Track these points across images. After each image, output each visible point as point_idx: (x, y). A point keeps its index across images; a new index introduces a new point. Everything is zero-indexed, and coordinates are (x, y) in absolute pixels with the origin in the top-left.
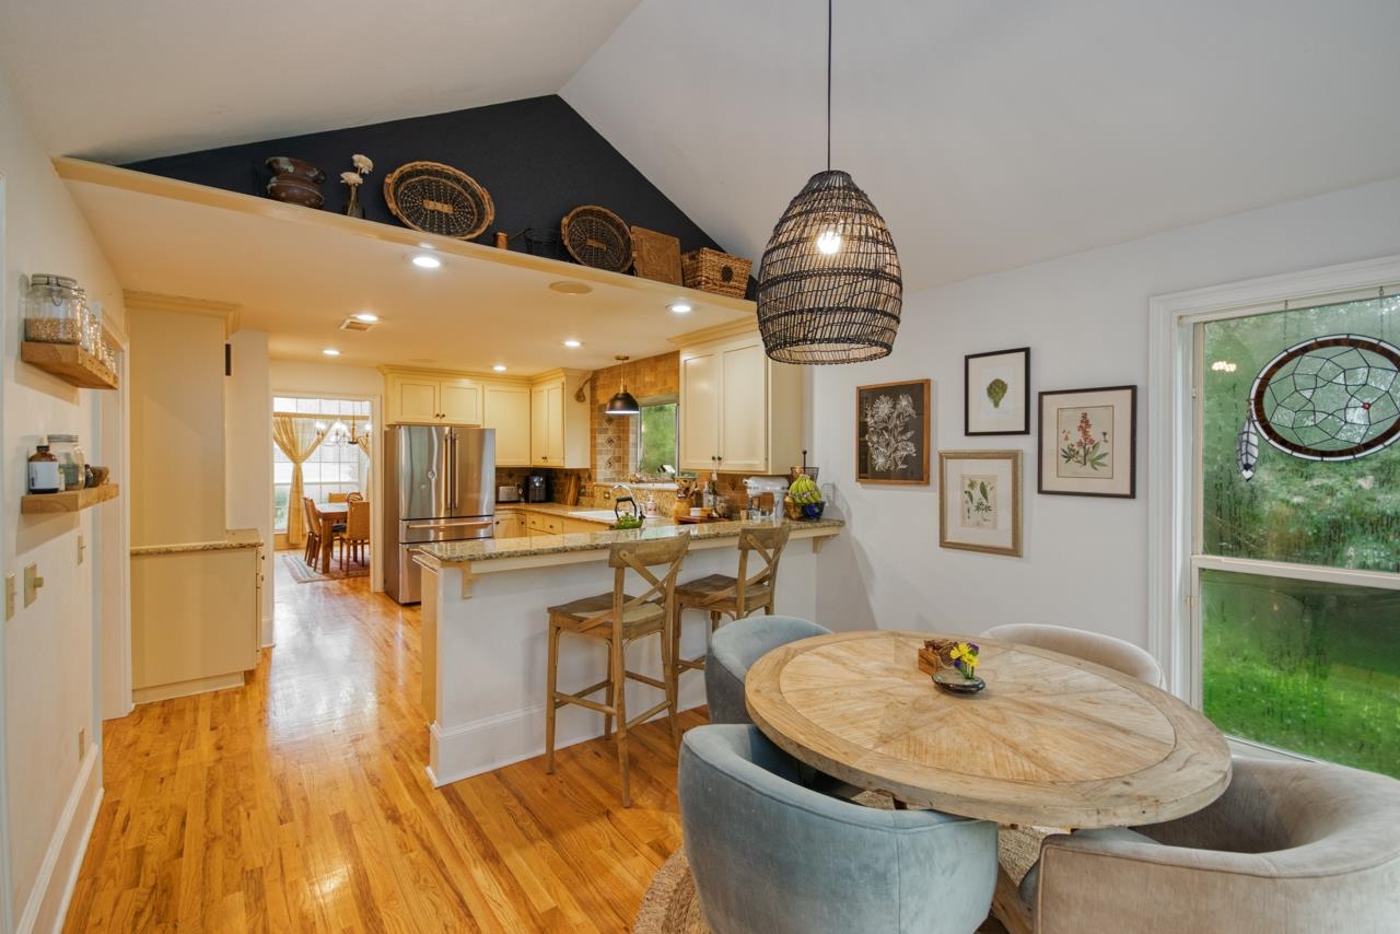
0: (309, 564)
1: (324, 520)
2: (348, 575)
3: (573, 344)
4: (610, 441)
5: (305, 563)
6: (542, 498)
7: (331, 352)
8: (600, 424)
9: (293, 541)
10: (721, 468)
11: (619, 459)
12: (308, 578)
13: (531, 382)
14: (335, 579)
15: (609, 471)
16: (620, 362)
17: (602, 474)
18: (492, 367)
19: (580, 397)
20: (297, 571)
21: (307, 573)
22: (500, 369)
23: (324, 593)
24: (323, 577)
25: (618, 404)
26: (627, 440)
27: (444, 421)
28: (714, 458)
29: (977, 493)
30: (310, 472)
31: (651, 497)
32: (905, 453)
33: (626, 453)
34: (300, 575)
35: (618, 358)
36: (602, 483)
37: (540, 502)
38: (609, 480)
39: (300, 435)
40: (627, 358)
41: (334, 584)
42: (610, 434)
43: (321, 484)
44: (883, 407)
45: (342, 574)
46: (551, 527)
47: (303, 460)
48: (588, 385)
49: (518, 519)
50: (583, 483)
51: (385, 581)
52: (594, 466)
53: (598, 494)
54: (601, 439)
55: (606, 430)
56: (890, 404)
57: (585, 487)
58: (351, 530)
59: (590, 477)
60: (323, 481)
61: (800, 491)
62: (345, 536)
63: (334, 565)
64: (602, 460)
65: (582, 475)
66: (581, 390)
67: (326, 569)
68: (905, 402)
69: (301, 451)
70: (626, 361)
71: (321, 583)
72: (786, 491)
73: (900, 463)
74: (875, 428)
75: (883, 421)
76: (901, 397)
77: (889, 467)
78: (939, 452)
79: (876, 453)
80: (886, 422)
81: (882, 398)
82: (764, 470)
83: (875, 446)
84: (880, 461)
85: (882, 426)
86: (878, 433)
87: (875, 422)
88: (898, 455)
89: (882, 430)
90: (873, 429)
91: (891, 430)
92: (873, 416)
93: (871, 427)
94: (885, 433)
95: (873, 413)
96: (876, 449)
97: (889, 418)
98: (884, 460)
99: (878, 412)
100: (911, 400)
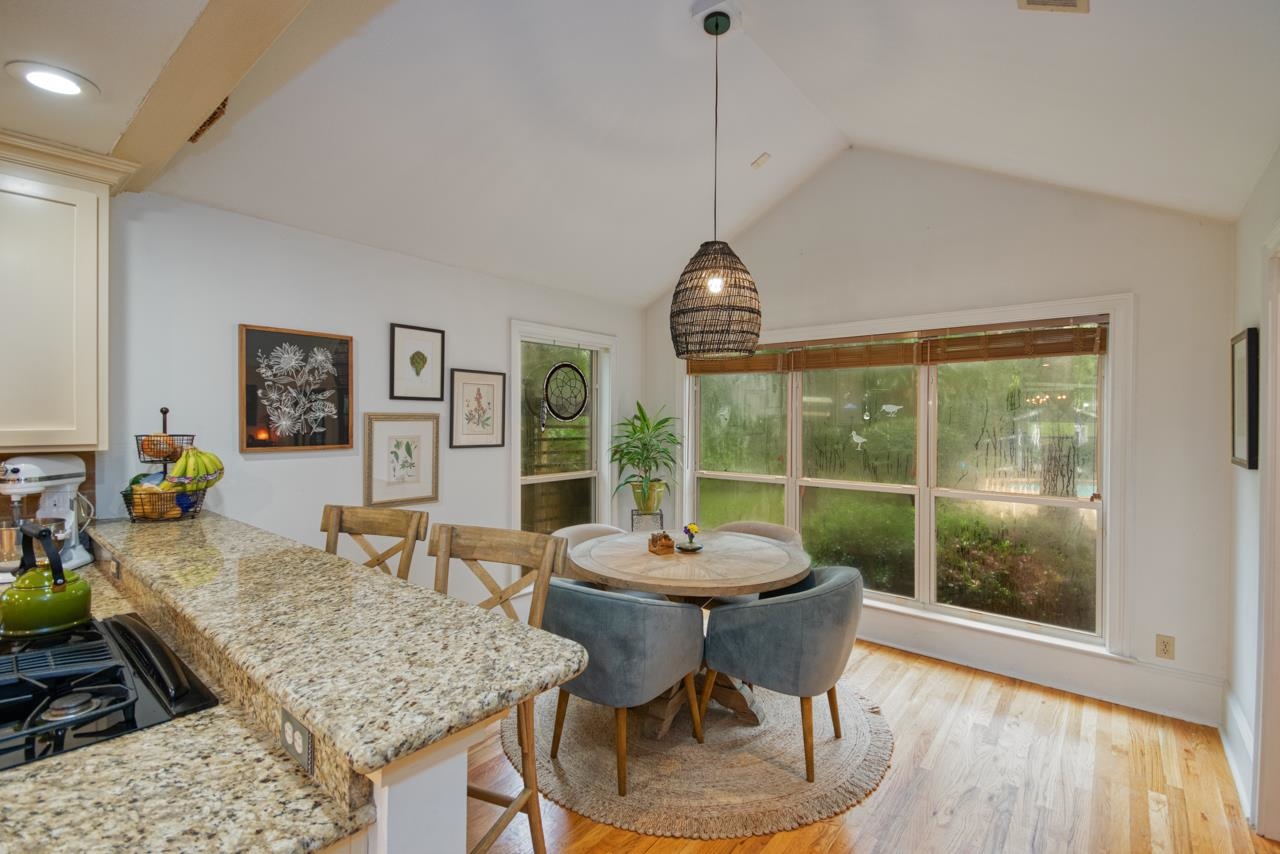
29: (402, 453)
32: (322, 415)
44: (288, 358)
56: (299, 356)
61: (202, 473)
68: (320, 357)
72: (83, 479)
73: (314, 426)
74: (274, 383)
75: (288, 375)
76: (315, 349)
77: (298, 431)
78: (365, 414)
79: (276, 413)
80: (292, 377)
81: (286, 346)
82: (95, 442)
83: (275, 405)
84: (284, 423)
85: (285, 381)
86: (280, 389)
87: (275, 375)
88: (311, 416)
89: (285, 385)
90: (270, 383)
91: (301, 386)
92: (270, 367)
93: (267, 381)
94: (291, 390)
95: (271, 363)
96: (277, 408)
97: (297, 372)
98: (289, 423)
99: (279, 363)
100: (329, 355)
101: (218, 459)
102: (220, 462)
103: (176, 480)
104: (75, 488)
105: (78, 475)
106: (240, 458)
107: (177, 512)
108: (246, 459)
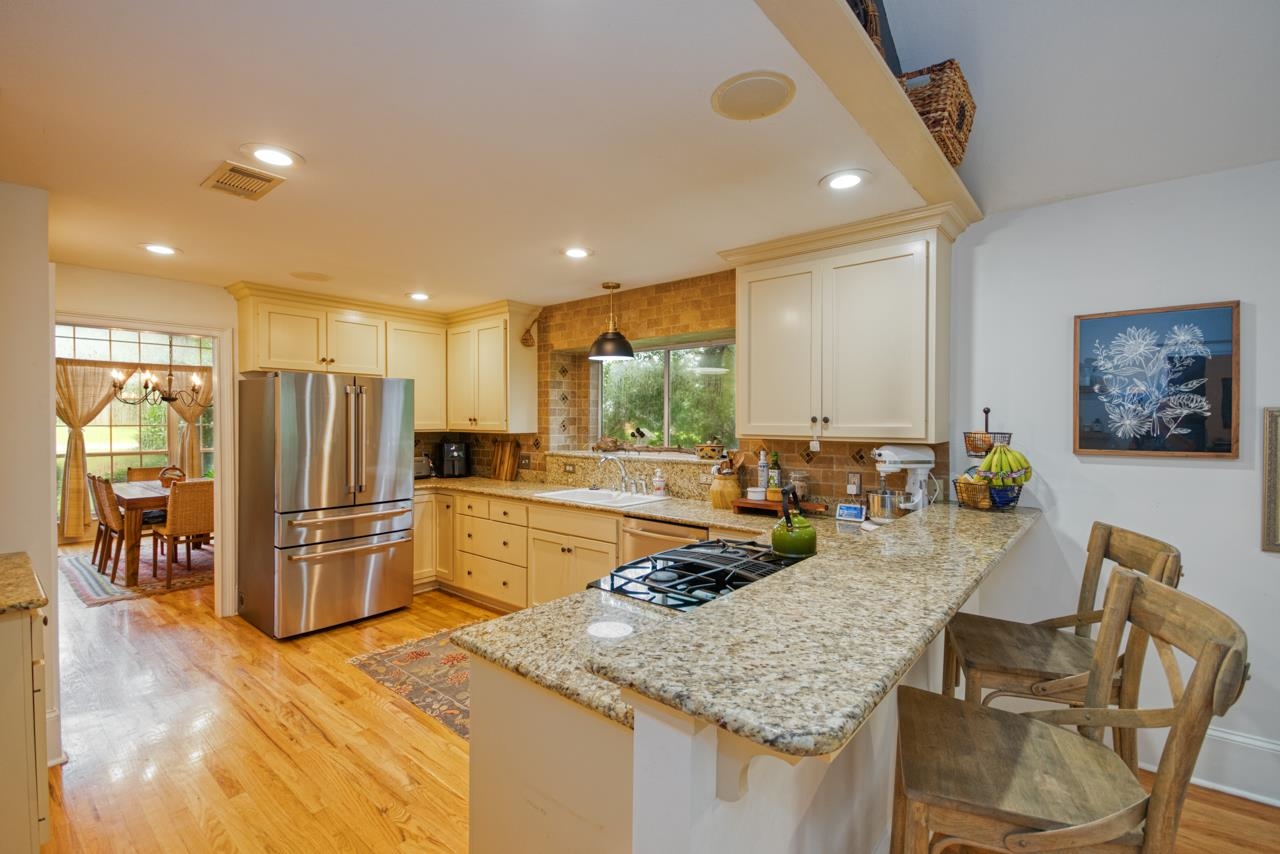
0: (102, 569)
1: (128, 509)
2: (169, 588)
3: (577, 253)
4: (564, 398)
5: (94, 569)
6: (463, 473)
7: (161, 250)
8: (553, 376)
9: (70, 532)
10: (826, 434)
11: (573, 421)
12: (104, 597)
13: (447, 321)
14: (148, 595)
15: (562, 436)
16: (608, 292)
17: (556, 440)
18: (407, 295)
19: (526, 341)
20: (84, 583)
21: (100, 585)
22: (420, 297)
23: (133, 623)
24: (129, 593)
25: (609, 347)
26: (587, 396)
27: (332, 367)
28: (814, 420)
30: (95, 438)
31: (658, 471)
32: (1185, 412)
33: (584, 413)
34: (89, 590)
35: (606, 286)
36: (555, 452)
37: (459, 476)
38: (567, 448)
39: (80, 389)
40: (618, 286)
41: (146, 605)
42: (564, 389)
43: (112, 455)
44: (1135, 345)
45: (159, 586)
46: (505, 513)
47: (85, 424)
48: (536, 325)
49: (438, 502)
50: (524, 452)
51: (241, 601)
52: (544, 430)
53: (553, 467)
54: (554, 395)
55: (560, 383)
56: (1151, 339)
57: (528, 458)
58: (174, 523)
59: (537, 444)
60: (114, 450)
61: (1006, 469)
62: (161, 531)
63: (144, 571)
64: (555, 422)
65: (521, 442)
66: (528, 331)
67: (132, 579)
68: (1183, 337)
69: (82, 410)
70: (615, 291)
71: (124, 605)
72: (933, 466)
73: (1172, 427)
74: (1115, 376)
75: (1134, 364)
76: (1176, 328)
77: (1148, 432)
78: (1265, 409)
79: (1117, 411)
80: (1141, 366)
81: (1131, 330)
82: (923, 436)
83: (1115, 401)
84: (1128, 422)
85: (1130, 372)
86: (1121, 382)
87: (1116, 367)
88: (1169, 413)
89: (1130, 378)
90: (1110, 376)
91: (1152, 378)
92: (1110, 358)
93: (1106, 374)
94: (1139, 383)
95: (1112, 353)
96: (1118, 405)
97: (1148, 360)
98: (1134, 422)
99: (1122, 352)
100: (1199, 332)
101: (1023, 457)
102: (1026, 461)
103: (982, 474)
104: (927, 472)
105: (929, 462)
106: (1075, 459)
107: (986, 503)
108: (1082, 462)
